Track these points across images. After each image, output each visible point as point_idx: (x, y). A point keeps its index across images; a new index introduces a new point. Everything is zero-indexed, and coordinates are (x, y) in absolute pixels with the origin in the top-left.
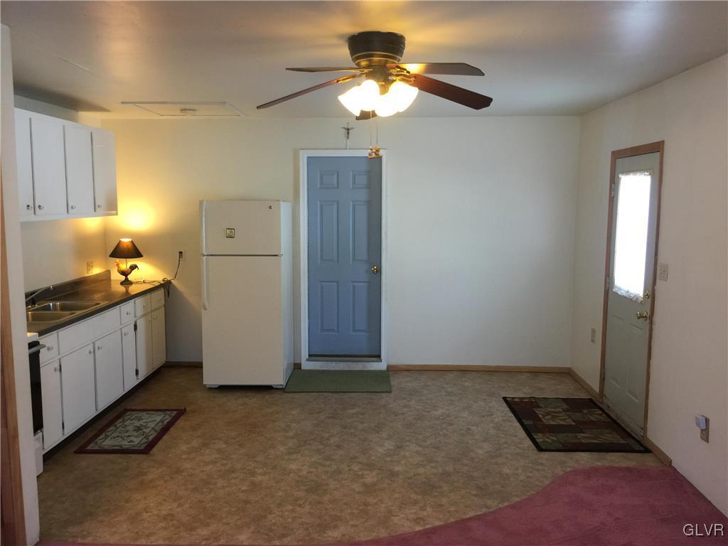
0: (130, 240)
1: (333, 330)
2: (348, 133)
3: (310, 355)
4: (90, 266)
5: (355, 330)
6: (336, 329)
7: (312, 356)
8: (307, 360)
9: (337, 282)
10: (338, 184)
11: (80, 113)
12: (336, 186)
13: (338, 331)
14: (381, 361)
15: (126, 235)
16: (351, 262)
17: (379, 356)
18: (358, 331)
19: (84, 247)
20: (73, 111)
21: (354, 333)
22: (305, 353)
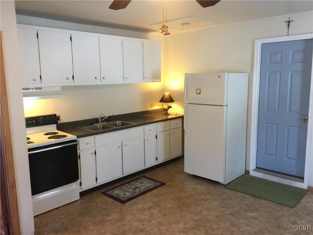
0: (169, 94)
1: (272, 155)
2: (289, 25)
3: (257, 167)
4: (152, 105)
5: (287, 158)
6: (275, 155)
7: (258, 169)
8: (254, 170)
9: (277, 125)
10: (281, 61)
11: (149, 33)
12: (280, 61)
13: (276, 157)
14: (303, 182)
15: (168, 91)
16: (288, 113)
17: (303, 178)
18: (290, 158)
19: (148, 96)
20: (145, 33)
21: (287, 160)
22: (252, 165)
